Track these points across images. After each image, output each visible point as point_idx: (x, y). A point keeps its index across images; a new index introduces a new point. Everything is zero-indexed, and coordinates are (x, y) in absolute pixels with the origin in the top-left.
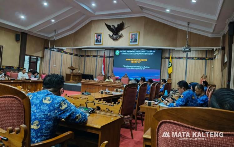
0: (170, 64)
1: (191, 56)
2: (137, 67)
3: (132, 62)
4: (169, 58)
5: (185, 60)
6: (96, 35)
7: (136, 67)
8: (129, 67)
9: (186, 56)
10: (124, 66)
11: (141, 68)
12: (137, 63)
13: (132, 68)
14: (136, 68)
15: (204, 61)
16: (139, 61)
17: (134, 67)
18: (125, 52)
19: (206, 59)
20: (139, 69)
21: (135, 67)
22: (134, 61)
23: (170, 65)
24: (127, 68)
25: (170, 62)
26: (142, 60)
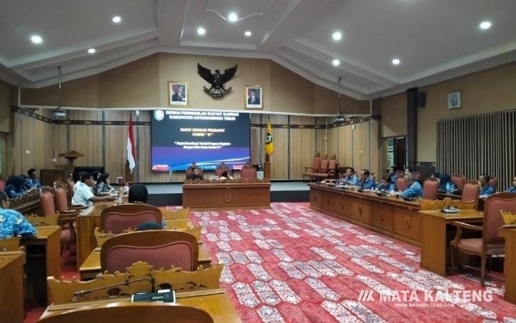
0: (270, 137)
1: (295, 123)
2: (206, 143)
3: (193, 134)
4: (265, 126)
5: (287, 130)
6: (173, 85)
7: (204, 143)
8: (188, 145)
9: (287, 123)
10: (178, 143)
11: (215, 146)
12: (206, 136)
13: (196, 147)
14: (205, 146)
15: (314, 130)
16: (209, 132)
17: (199, 145)
18: (176, 115)
19: (316, 127)
20: (210, 147)
21: (201, 143)
22: (198, 132)
23: (270, 140)
24: (185, 147)
25: (269, 134)
26: (215, 130)
